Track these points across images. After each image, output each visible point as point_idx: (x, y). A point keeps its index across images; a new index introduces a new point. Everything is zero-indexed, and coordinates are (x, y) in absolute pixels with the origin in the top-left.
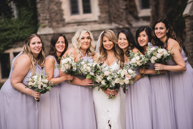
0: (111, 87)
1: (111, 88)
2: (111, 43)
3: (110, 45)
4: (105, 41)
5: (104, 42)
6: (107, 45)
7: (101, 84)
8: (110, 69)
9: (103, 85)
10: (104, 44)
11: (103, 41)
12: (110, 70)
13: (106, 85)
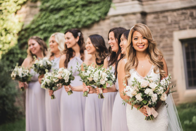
0: (150, 103)
1: (150, 106)
2: (145, 41)
3: (143, 44)
4: (137, 39)
5: (135, 39)
6: (138, 45)
7: (136, 99)
8: (150, 77)
9: (138, 101)
10: (135, 42)
11: (133, 39)
12: (149, 79)
13: (143, 100)
